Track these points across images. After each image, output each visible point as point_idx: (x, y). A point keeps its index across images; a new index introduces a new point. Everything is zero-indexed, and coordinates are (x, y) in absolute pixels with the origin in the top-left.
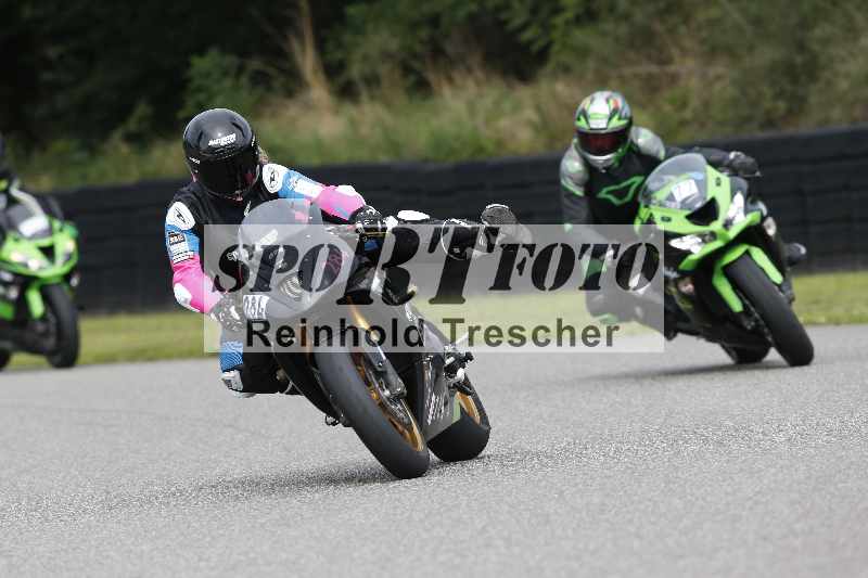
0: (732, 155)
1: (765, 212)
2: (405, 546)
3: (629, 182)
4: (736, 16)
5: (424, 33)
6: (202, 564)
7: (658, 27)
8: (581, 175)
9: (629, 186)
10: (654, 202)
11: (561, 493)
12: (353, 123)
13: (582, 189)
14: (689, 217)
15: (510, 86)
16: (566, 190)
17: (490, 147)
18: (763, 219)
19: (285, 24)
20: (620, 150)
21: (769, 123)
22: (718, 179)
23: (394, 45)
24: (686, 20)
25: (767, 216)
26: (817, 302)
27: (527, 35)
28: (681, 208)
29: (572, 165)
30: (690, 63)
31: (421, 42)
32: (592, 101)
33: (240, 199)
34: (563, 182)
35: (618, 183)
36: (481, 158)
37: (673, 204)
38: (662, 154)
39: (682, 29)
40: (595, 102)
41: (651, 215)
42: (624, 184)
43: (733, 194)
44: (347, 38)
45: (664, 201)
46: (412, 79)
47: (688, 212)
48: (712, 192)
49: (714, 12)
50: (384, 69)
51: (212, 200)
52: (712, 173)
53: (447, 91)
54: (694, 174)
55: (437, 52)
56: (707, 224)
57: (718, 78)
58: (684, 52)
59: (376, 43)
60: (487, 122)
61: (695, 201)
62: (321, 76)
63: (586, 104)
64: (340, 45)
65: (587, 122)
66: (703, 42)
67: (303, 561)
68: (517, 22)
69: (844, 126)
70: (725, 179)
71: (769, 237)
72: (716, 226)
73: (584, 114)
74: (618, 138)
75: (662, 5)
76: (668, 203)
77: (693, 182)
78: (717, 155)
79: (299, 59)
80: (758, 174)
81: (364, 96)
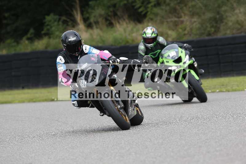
0: (185, 45)
1: (194, 60)
2: (106, 154)
3: (157, 51)
4: (200, 4)
5: (111, 9)
6: (49, 160)
7: (178, 7)
8: (144, 50)
9: (157, 53)
10: (164, 57)
11: (150, 139)
12: (91, 34)
13: (144, 54)
14: (174, 61)
15: (136, 24)
16: (140, 54)
17: (130, 42)
18: (194, 62)
19: (72, 7)
20: (155, 43)
21: (209, 34)
22: (182, 51)
23: (103, 12)
24: (186, 5)
25: (195, 61)
26: (223, 85)
27: (140, 10)
28: (172, 59)
29: (142, 47)
30: (187, 18)
31: (111, 12)
32: (147, 29)
33: (77, 55)
34: (139, 52)
35: (154, 52)
36: (127, 44)
37: (169, 58)
38: (166, 44)
39: (184, 8)
40: (148, 30)
41: (163, 61)
42: (155, 52)
43: (186, 55)
44: (90, 10)
45: (167, 57)
46: (108, 22)
47: (174, 60)
48: (180, 55)
49: (193, 3)
50: (100, 20)
51: (69, 55)
52: (180, 49)
53: (118, 25)
54: (175, 50)
55: (115, 14)
56: (179, 63)
57: (195, 22)
58: (185, 15)
59: (98, 12)
60: (129, 34)
61: (175, 57)
62: (82, 22)
63: (145, 30)
64: (88, 12)
65: (146, 35)
66: (190, 12)
67: (78, 159)
68: (138, 6)
69: (230, 36)
70: (184, 51)
71: (195, 67)
72: (181, 64)
73: (145, 33)
74: (154, 40)
75: (179, 1)
76: (168, 57)
77: (175, 52)
78: (181, 45)
79: (76, 16)
80: (192, 50)
81: (95, 27)
